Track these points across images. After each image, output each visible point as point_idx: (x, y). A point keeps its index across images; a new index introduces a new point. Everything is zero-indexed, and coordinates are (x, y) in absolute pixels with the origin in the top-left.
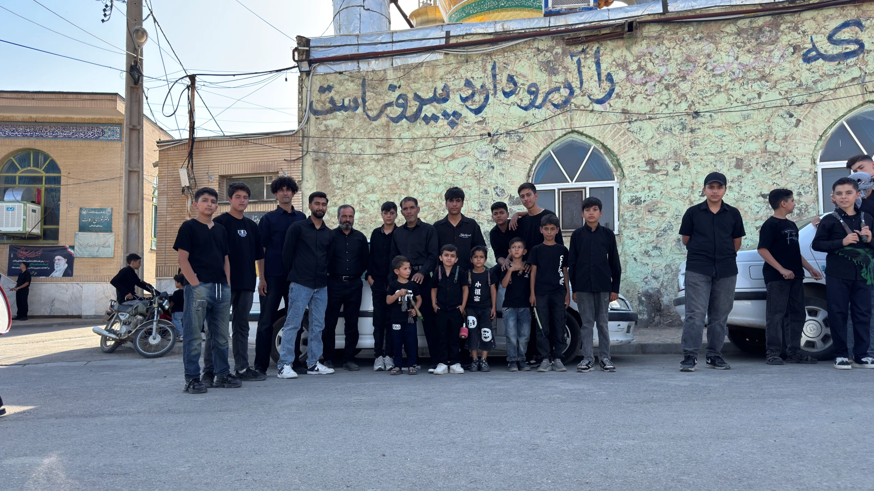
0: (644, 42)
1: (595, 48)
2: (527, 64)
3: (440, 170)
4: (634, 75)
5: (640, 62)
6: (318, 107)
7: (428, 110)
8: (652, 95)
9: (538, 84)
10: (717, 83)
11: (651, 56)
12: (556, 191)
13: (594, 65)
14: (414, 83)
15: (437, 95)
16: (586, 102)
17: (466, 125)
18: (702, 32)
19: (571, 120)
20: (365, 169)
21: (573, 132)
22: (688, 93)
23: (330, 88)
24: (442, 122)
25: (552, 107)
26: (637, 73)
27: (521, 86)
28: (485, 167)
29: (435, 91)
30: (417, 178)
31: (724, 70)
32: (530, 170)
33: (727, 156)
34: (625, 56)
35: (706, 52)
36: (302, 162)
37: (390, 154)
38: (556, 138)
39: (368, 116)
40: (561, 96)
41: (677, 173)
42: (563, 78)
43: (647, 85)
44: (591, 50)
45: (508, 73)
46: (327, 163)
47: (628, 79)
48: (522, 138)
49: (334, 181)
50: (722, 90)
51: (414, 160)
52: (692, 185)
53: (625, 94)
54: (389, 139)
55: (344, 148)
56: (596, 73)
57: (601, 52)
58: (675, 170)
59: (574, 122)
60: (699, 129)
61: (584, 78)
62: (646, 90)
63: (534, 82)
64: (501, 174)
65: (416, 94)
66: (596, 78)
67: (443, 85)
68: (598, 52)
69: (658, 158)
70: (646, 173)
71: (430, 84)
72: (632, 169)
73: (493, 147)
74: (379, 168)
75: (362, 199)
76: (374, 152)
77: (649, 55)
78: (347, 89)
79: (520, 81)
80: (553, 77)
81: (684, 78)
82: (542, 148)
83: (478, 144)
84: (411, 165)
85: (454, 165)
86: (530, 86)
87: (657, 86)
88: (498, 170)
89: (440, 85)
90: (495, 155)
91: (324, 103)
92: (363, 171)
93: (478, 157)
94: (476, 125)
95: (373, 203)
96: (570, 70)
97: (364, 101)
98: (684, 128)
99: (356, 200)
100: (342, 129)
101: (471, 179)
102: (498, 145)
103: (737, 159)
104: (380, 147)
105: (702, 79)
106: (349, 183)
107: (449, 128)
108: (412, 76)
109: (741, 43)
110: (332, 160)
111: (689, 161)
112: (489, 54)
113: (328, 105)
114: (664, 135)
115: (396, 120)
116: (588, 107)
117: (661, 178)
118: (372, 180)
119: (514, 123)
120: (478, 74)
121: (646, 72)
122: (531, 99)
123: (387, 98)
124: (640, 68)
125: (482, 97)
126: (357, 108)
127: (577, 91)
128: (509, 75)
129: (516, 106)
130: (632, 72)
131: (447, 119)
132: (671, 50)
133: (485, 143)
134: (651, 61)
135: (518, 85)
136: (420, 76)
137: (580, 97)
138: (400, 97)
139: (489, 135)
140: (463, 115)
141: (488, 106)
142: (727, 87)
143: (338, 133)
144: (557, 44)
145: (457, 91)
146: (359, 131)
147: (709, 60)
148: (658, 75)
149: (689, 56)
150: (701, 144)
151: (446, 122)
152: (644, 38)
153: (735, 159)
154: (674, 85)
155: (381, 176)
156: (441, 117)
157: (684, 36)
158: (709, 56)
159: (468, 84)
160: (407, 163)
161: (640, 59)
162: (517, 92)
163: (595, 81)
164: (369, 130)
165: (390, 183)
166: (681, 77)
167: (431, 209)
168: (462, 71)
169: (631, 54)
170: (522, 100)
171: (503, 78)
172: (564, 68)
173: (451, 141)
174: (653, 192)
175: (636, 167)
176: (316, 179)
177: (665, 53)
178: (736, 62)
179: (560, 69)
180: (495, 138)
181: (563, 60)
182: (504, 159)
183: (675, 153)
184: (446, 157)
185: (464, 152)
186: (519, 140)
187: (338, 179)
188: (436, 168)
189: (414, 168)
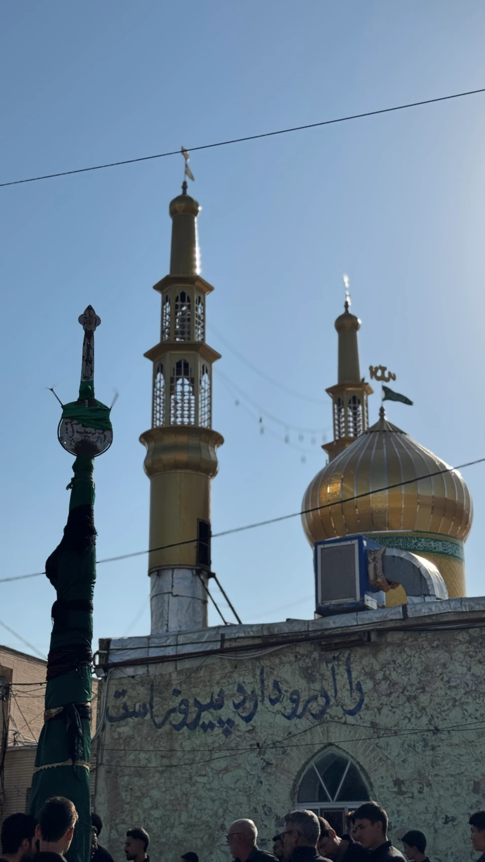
0: (388, 649)
1: (346, 655)
2: (290, 670)
3: (215, 785)
4: (380, 685)
5: (385, 671)
6: (112, 713)
7: (206, 717)
8: (397, 708)
9: (300, 691)
10: (453, 696)
11: (395, 663)
12: (319, 810)
13: (346, 674)
14: (195, 687)
15: (214, 701)
16: (340, 713)
17: (238, 733)
18: (438, 640)
19: (328, 732)
20: (150, 781)
21: (330, 744)
22: (427, 706)
23: (124, 693)
24: (218, 730)
25: (311, 717)
26: (383, 682)
27: (285, 693)
28: (254, 782)
29: (212, 697)
30: (195, 793)
31: (459, 681)
32: (294, 786)
33: (465, 778)
34: (372, 664)
35: (442, 661)
36: (96, 774)
37: (172, 766)
38: (316, 751)
39: (154, 722)
40: (319, 705)
41: (421, 796)
42: (320, 686)
43: (392, 696)
44: (343, 656)
45: (274, 678)
46: (117, 774)
47: (375, 689)
48: (286, 750)
49: (123, 794)
50: (457, 703)
51: (194, 772)
52: (435, 810)
53: (373, 706)
54: (172, 750)
55: (133, 758)
56: (348, 681)
57: (352, 659)
58: (420, 792)
59: (330, 734)
60: (439, 746)
61: (338, 686)
62: (392, 702)
63: (296, 688)
64: (269, 790)
65: (196, 700)
66: (348, 687)
67: (219, 689)
68: (348, 659)
69: (405, 778)
70: (394, 795)
71: (208, 689)
72: (381, 790)
73: (262, 759)
74: (162, 780)
75: (147, 816)
76: (158, 763)
77: (392, 663)
78: (138, 694)
79: (284, 687)
80: (312, 685)
81: (423, 690)
82: (303, 762)
83: (248, 755)
84: (191, 778)
85: (228, 779)
86: (292, 694)
87: (400, 697)
88: (265, 787)
89: (216, 690)
90: (263, 769)
91: (118, 709)
92: (149, 784)
93: (249, 770)
94: (247, 735)
95: (156, 820)
96: (326, 678)
97: (152, 707)
98: (426, 745)
99: (142, 817)
100: (132, 737)
101: (242, 795)
102: (266, 757)
103: (475, 782)
104: (164, 756)
105: (440, 692)
106: (136, 797)
107: (223, 737)
108: (193, 680)
109: (473, 652)
110: (122, 771)
111: (432, 782)
112: (258, 659)
113: (122, 711)
114: (408, 752)
115: (178, 727)
116: (342, 718)
117: (408, 801)
118: (156, 794)
119: (280, 732)
120: (249, 679)
121: (391, 682)
122: (293, 708)
123: (171, 703)
124: (385, 678)
125: (252, 704)
126: (145, 714)
127: (333, 701)
128: (275, 680)
129: (280, 715)
130: (378, 681)
131: (223, 727)
132: (412, 659)
133: (255, 754)
134: (395, 670)
135: (283, 692)
136: (200, 680)
137: (334, 707)
138: (182, 702)
139: (258, 745)
140: (236, 723)
141: (257, 714)
142: (463, 700)
143: (128, 742)
144: (315, 650)
145: (231, 697)
146: (146, 739)
147: (445, 671)
148: (402, 686)
149: (427, 666)
150: (441, 764)
151: (221, 730)
152: (389, 644)
153: (472, 782)
154: (415, 698)
155: (164, 789)
156: (217, 725)
157: (424, 643)
158: (444, 665)
159: (241, 689)
160: (188, 776)
161: (385, 667)
162: (281, 700)
163: (347, 690)
164: (155, 739)
165: (172, 798)
166: (421, 688)
167: (208, 828)
168: (235, 675)
169: (377, 661)
170: (285, 709)
171: (269, 683)
172: (321, 675)
174: (402, 817)
175: (385, 788)
177: (406, 661)
178: (469, 673)
179: (317, 676)
180: (263, 749)
181: (320, 666)
182: (270, 774)
183: (419, 772)
184: (220, 769)
185: (237, 765)
186: (284, 753)
187: (127, 793)
188: (212, 781)
189: (193, 781)
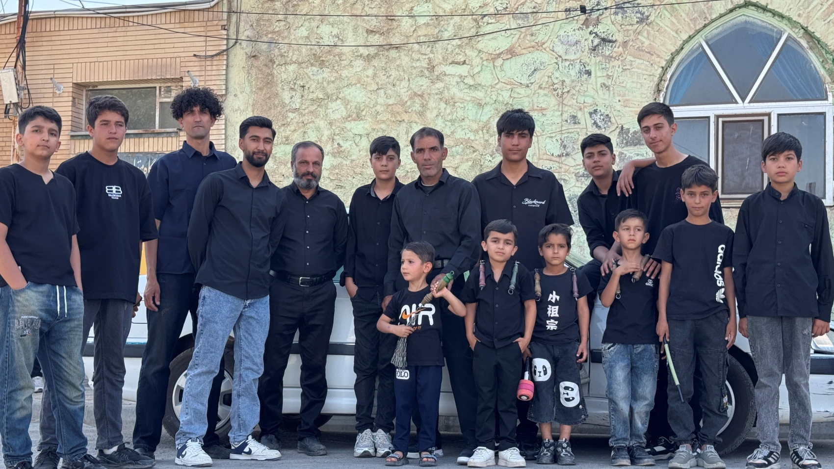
3: (486, 78)
12: (712, 120)
20: (345, 73)
21: (746, 5)
28: (573, 72)
30: (441, 93)
32: (661, 79)
36: (227, 60)
37: (391, 46)
38: (714, 16)
46: (272, 61)
48: (648, 17)
49: (286, 96)
51: (438, 57)
54: (390, 18)
55: (305, 33)
64: (604, 85)
73: (590, 33)
74: (370, 72)
75: (337, 132)
76: (361, 41)
82: (685, 37)
83: (561, 27)
84: (431, 68)
85: (513, 69)
88: (598, 76)
90: (594, 49)
92: (340, 78)
93: (561, 52)
95: (357, 139)
99: (327, 133)
101: (546, 95)
102: (600, 29)
104: (372, 31)
106: (313, 100)
110: (282, 56)
118: (356, 95)
133: (575, 25)
139: (583, 9)
143: (294, 6)
155: (374, 87)
160: (424, 64)
165: (391, 102)
167: (468, 151)
173: (508, 22)
176: (251, 91)
180: (595, 15)
182: (610, 58)
184: (498, 52)
185: (533, 44)
186: (641, 21)
187: (294, 93)
188: (478, 73)
189: (436, 73)
